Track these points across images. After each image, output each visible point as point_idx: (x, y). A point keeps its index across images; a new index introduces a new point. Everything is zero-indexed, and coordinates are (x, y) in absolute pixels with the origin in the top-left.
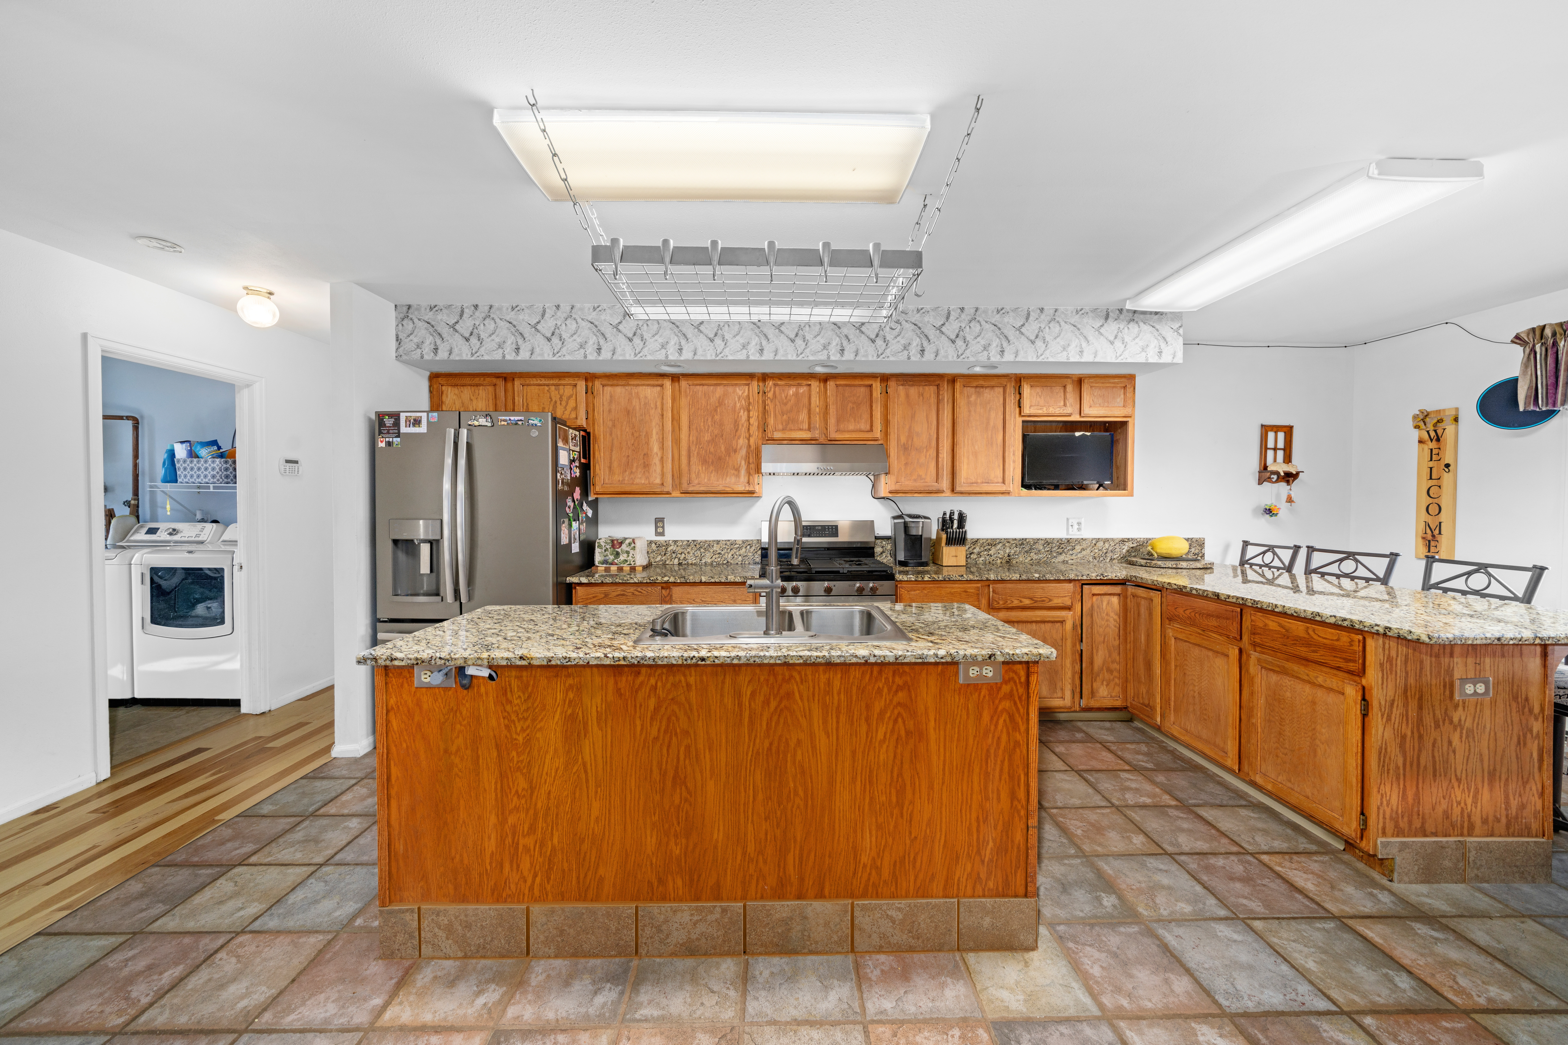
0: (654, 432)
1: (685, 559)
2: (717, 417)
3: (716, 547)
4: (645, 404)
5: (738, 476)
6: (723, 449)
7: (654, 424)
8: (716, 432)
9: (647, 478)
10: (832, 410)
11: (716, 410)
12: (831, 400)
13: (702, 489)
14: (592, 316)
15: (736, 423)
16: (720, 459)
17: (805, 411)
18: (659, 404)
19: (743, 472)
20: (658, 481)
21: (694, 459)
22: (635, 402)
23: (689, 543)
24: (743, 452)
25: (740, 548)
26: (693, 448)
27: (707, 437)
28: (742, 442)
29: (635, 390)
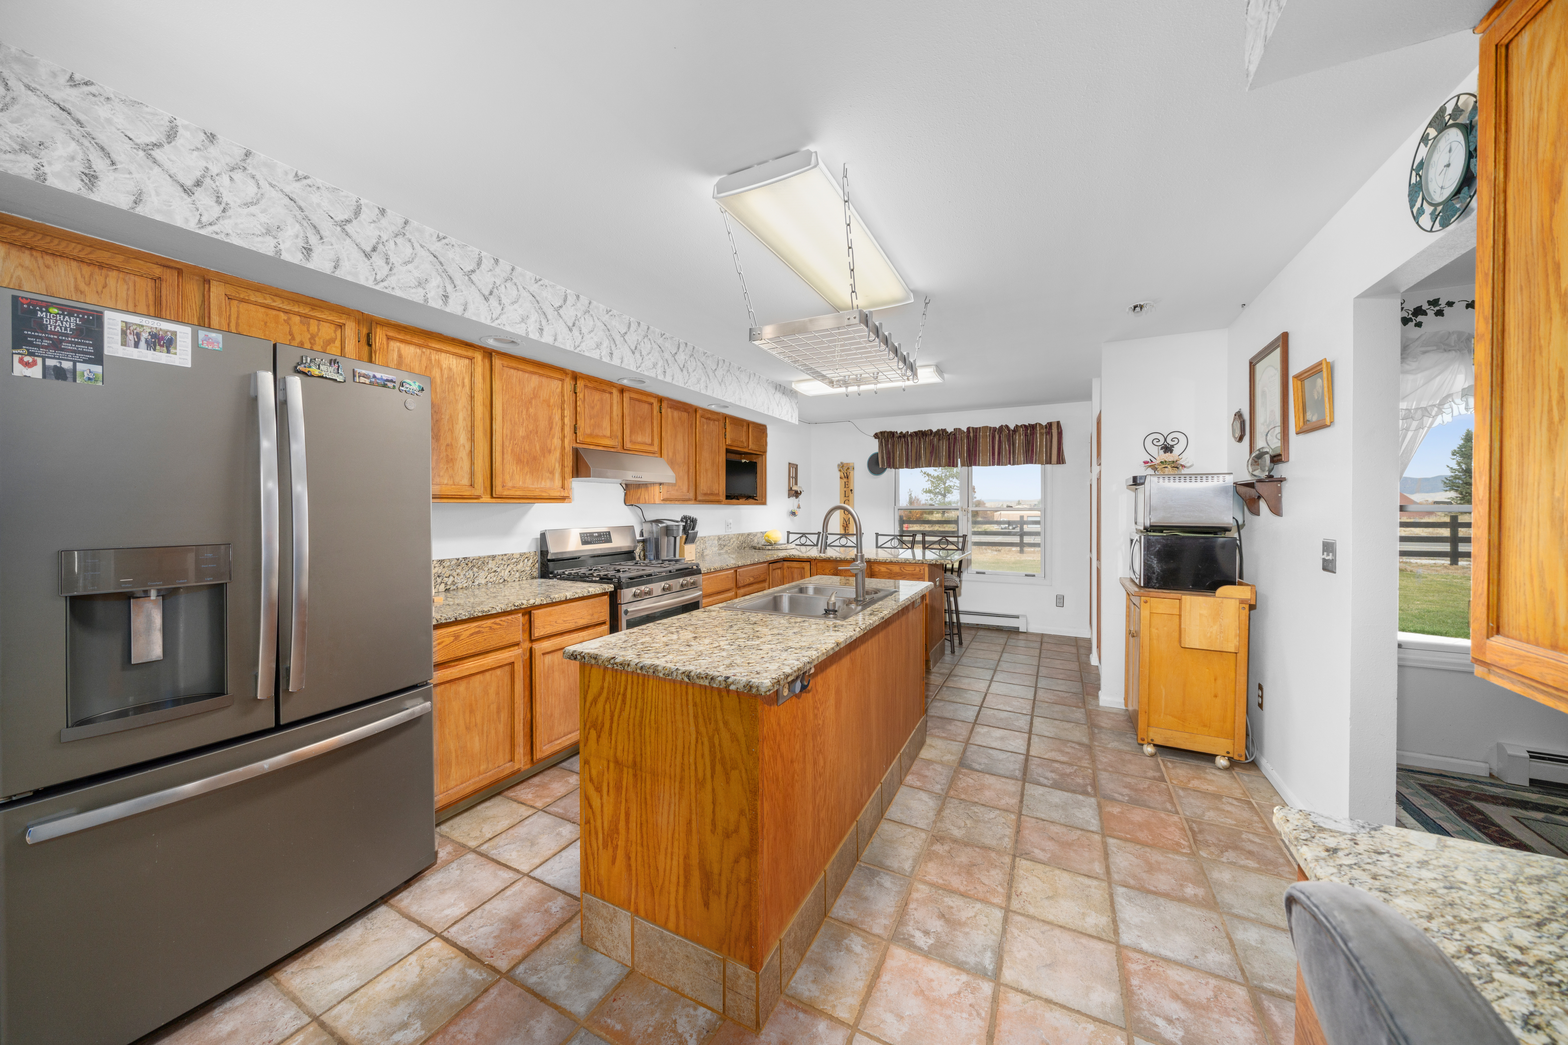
0: (461, 416)
1: (454, 583)
2: (531, 410)
3: (492, 565)
4: (450, 378)
5: (552, 479)
6: (538, 448)
7: (460, 406)
8: (531, 427)
9: (451, 477)
10: (627, 421)
11: (530, 403)
12: (626, 411)
13: (519, 493)
14: (436, 247)
15: (550, 421)
16: (535, 458)
17: (608, 418)
18: (467, 381)
19: (557, 475)
20: (466, 481)
21: (508, 457)
22: (436, 373)
23: (458, 562)
24: (558, 454)
25: (517, 563)
26: (507, 443)
27: (522, 432)
28: (557, 442)
29: (434, 356)
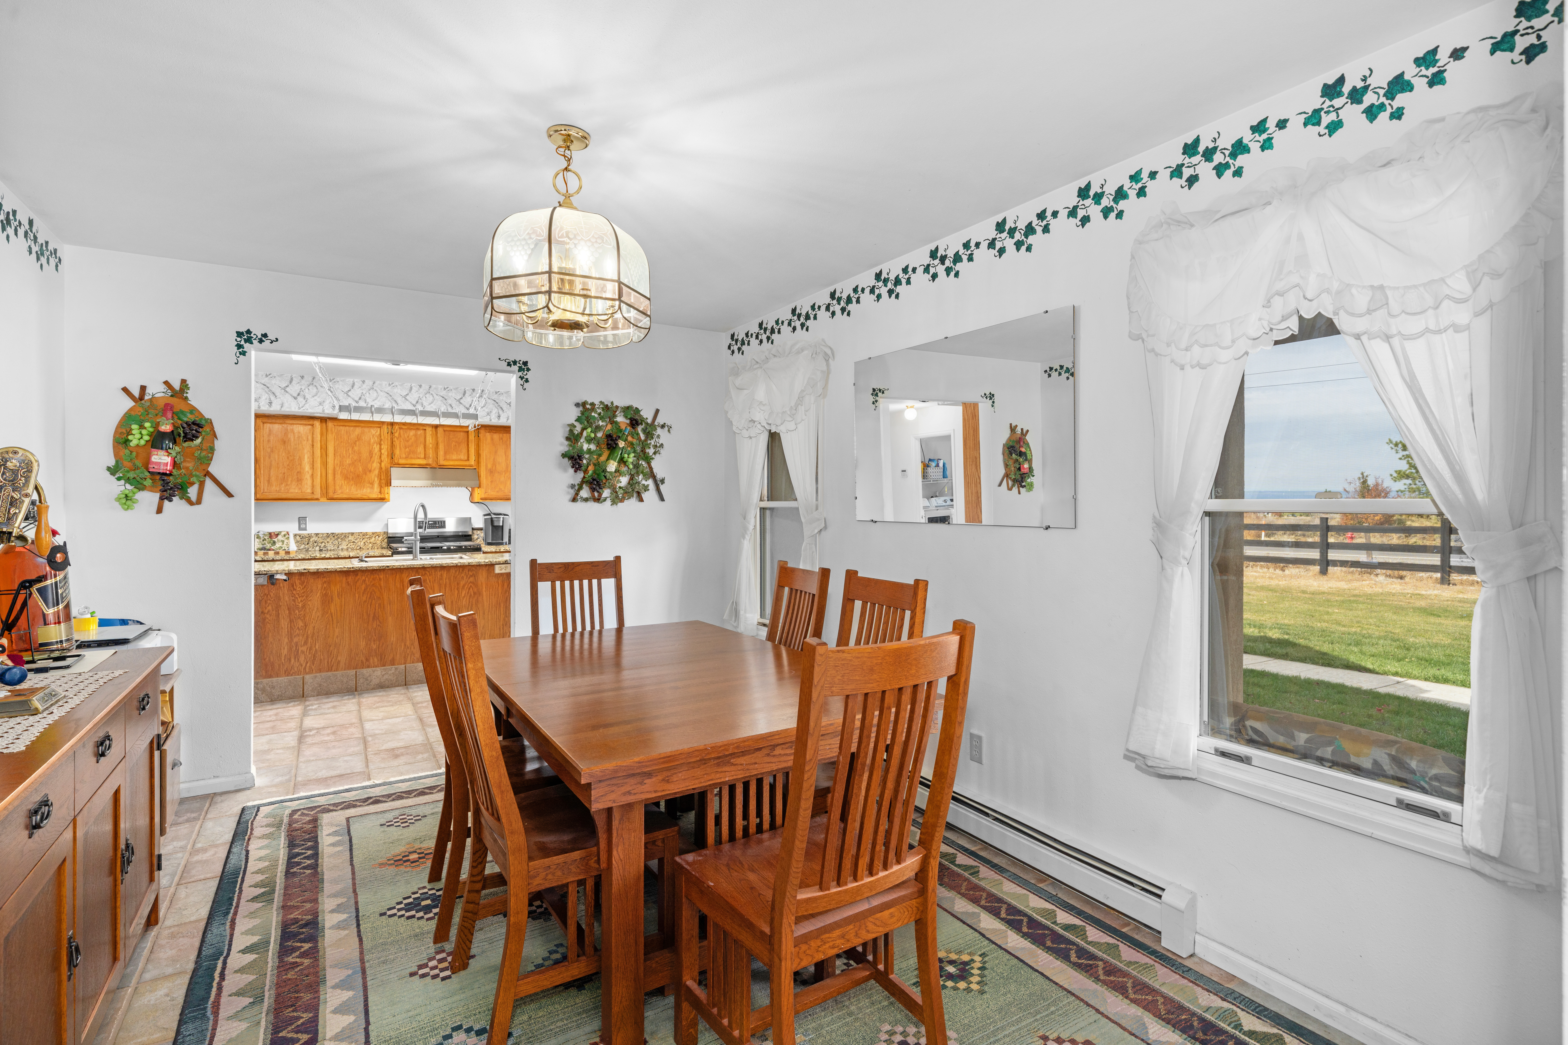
0: (306, 457)
1: (325, 546)
2: (356, 448)
3: (351, 538)
4: (299, 437)
5: (372, 488)
6: (361, 469)
7: (305, 451)
8: (355, 458)
9: (300, 489)
10: (441, 446)
11: (355, 443)
12: (440, 440)
13: (345, 496)
15: (371, 453)
16: (358, 476)
17: (422, 446)
18: (310, 438)
19: (376, 485)
20: (309, 491)
21: (338, 476)
22: (291, 436)
23: (328, 535)
24: (377, 472)
25: (370, 538)
26: (337, 468)
27: (348, 461)
28: (375, 465)
29: (290, 427)
